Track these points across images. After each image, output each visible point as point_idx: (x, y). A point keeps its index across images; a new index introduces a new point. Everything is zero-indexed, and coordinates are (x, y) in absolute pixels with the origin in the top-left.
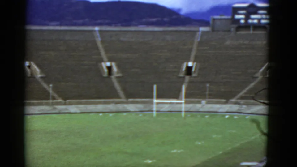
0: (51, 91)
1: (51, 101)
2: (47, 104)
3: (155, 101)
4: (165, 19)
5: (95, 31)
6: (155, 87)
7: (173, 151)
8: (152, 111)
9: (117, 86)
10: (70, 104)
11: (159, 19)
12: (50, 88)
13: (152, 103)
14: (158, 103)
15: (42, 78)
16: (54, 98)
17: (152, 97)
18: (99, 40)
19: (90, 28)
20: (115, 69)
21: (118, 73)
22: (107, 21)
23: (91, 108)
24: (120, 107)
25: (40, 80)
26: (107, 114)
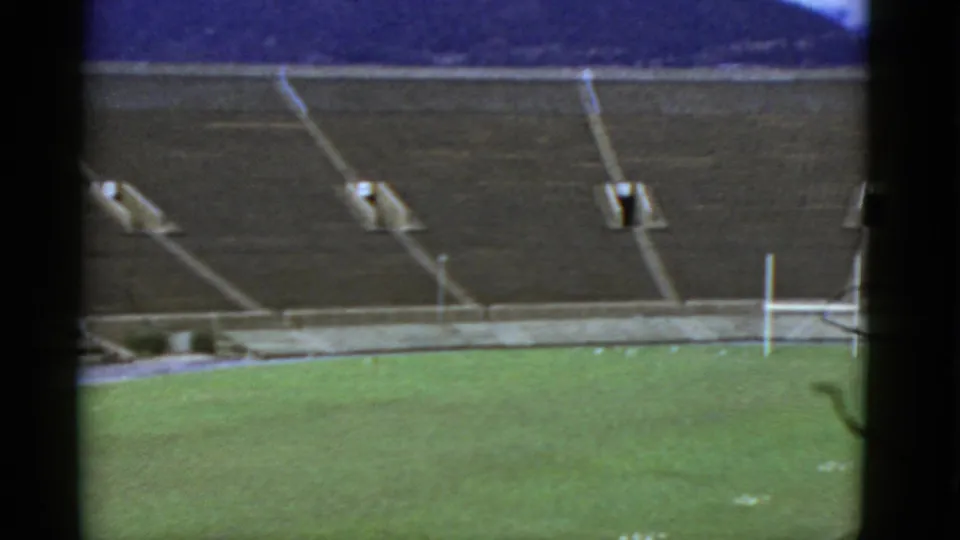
0: (442, 278)
1: (440, 309)
2: (430, 319)
3: (770, 306)
4: (802, 44)
5: (582, 82)
6: (770, 260)
7: (822, 468)
8: (760, 339)
9: (653, 260)
10: (505, 317)
11: (783, 43)
12: (437, 267)
13: (759, 313)
14: (777, 314)
15: (411, 233)
16: (450, 300)
17: (758, 293)
18: (594, 112)
19: (566, 73)
20: (645, 204)
21: (655, 217)
22: (618, 51)
23: (570, 329)
24: (661, 326)
25: (408, 242)
26: (618, 349)
